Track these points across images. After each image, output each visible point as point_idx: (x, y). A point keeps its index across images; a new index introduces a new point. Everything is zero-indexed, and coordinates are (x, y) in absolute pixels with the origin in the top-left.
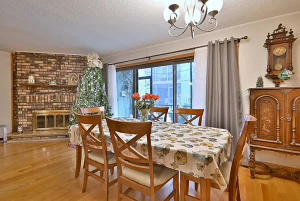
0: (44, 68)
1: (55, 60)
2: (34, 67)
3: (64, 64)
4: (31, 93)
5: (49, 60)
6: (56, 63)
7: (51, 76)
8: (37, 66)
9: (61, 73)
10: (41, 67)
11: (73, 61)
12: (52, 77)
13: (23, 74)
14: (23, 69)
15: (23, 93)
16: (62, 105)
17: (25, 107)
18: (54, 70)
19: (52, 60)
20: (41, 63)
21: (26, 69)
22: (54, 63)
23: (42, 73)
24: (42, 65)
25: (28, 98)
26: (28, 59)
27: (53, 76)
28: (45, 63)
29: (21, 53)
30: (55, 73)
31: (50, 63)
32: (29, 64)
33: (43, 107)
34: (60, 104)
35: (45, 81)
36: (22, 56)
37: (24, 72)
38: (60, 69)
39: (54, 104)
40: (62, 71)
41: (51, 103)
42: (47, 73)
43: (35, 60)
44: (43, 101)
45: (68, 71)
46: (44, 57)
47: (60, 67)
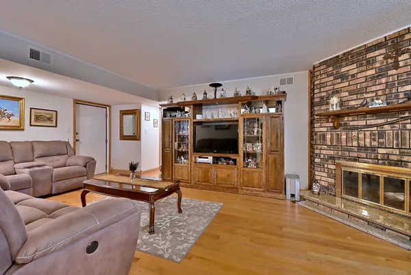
0: (359, 75)
1: (382, 51)
2: (339, 80)
3: (407, 51)
4: (335, 128)
5: (369, 56)
6: (386, 58)
7: (374, 88)
8: (344, 77)
10: (353, 76)
12: (376, 91)
13: (322, 98)
14: (322, 90)
15: (322, 129)
16: (402, 154)
17: (324, 152)
18: (381, 73)
19: (377, 53)
20: (352, 69)
21: (327, 89)
22: (380, 58)
23: (352, 88)
24: (355, 71)
25: (328, 137)
26: (331, 69)
27: (378, 87)
28: (361, 65)
29: (321, 64)
30: (384, 80)
31: (370, 62)
32: (332, 78)
33: (355, 155)
34: (397, 152)
35: (360, 102)
36: (322, 67)
37: (323, 94)
38: (397, 67)
39: (381, 151)
40: (402, 69)
41: (373, 149)
42: (364, 85)
43: (341, 67)
44: (355, 144)
46: (360, 54)
47: (397, 62)
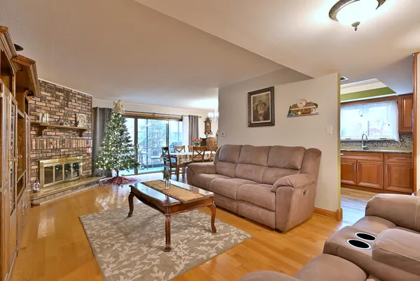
0: (52, 102)
1: (62, 94)
2: (39, 100)
3: (71, 101)
4: (38, 135)
5: (57, 93)
6: (64, 99)
7: (59, 114)
8: (43, 99)
9: (68, 111)
10: (49, 101)
11: (79, 99)
12: (60, 116)
16: (70, 151)
18: (62, 107)
19: (60, 94)
20: (48, 96)
22: (62, 98)
23: (49, 109)
24: (50, 98)
25: (34, 142)
27: (61, 114)
28: (51, 96)
30: (63, 111)
31: (58, 97)
33: (50, 155)
35: (52, 120)
38: (68, 107)
39: (62, 150)
40: (69, 109)
41: (60, 150)
42: (55, 110)
43: (42, 90)
45: (74, 110)
46: (51, 88)
47: (68, 104)
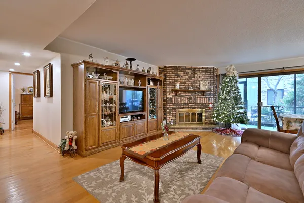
0: (184, 77)
1: (190, 71)
2: (177, 77)
3: (197, 74)
4: (176, 95)
5: (187, 71)
6: (191, 74)
7: (188, 83)
8: (179, 76)
9: (195, 80)
11: (203, 71)
13: (170, 82)
14: (170, 79)
15: (170, 96)
16: (195, 105)
17: (171, 106)
18: (190, 78)
19: (189, 71)
20: (181, 73)
21: (172, 79)
22: (190, 73)
23: (182, 81)
24: (182, 75)
25: (173, 99)
26: (174, 71)
28: (184, 73)
29: (169, 67)
30: (191, 81)
31: (187, 73)
32: (174, 75)
33: (182, 106)
34: (194, 104)
35: (184, 87)
36: (170, 69)
37: (171, 81)
38: (194, 78)
39: (190, 104)
40: (195, 79)
41: (188, 104)
42: (185, 81)
43: (178, 71)
44: (183, 102)
45: (199, 79)
46: (184, 69)
47: (194, 76)
